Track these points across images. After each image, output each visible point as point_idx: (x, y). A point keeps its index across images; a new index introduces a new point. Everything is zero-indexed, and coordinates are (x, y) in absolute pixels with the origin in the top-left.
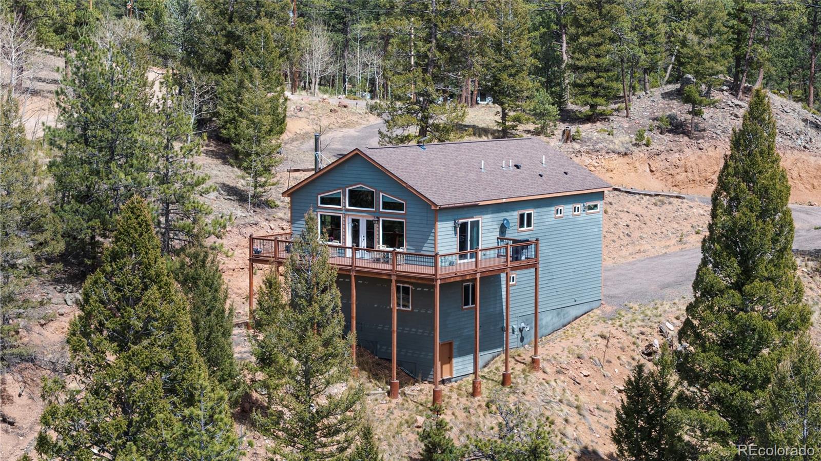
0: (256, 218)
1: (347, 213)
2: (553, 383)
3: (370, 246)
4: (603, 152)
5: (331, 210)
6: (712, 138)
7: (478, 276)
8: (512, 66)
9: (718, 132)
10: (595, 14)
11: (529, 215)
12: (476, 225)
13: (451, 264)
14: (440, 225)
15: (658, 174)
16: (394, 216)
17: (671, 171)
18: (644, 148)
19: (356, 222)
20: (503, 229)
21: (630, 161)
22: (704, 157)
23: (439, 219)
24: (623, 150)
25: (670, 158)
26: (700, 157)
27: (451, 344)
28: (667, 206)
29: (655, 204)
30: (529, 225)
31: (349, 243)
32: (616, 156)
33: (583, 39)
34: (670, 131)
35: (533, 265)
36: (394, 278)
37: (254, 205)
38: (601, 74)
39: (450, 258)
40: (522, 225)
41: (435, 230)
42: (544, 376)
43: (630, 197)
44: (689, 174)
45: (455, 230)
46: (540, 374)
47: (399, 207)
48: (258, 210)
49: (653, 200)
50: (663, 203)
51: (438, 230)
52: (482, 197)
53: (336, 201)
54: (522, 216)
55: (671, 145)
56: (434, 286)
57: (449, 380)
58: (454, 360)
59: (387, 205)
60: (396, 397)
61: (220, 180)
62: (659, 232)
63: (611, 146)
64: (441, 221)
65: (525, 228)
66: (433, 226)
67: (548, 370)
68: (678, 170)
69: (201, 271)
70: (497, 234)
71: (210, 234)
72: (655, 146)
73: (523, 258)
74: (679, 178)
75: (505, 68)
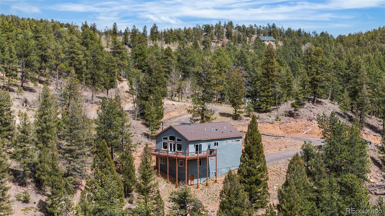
0: (152, 142)
1: (169, 142)
2: (220, 186)
3: (174, 150)
4: (265, 123)
5: (165, 141)
6: (301, 118)
7: (198, 158)
8: (238, 96)
9: (304, 116)
10: (267, 79)
11: (217, 143)
12: (201, 145)
13: (193, 155)
14: (190, 145)
15: (282, 129)
16: (180, 143)
17: (286, 129)
18: (279, 121)
19: (171, 144)
20: (209, 147)
21: (273, 125)
22: (297, 124)
24: (271, 122)
25: (286, 124)
26: (296, 124)
27: (193, 175)
28: (279, 140)
29: (275, 139)
30: (217, 145)
31: (169, 150)
32: (269, 124)
33: (263, 87)
34: (288, 116)
35: (215, 155)
36: (177, 158)
37: (151, 139)
38: (268, 98)
39: (193, 154)
40: (215, 145)
42: (218, 184)
43: (268, 137)
44: (292, 129)
45: (195, 146)
46: (217, 184)
47: (181, 140)
48: (152, 140)
49: (275, 138)
50: (278, 138)
51: (190, 147)
52: (202, 138)
53: (166, 139)
54: (215, 143)
55: (287, 120)
56: (185, 161)
57: (193, 185)
58: (194, 180)
59: (178, 140)
60: (177, 188)
61: (144, 132)
62: (274, 147)
63: (268, 121)
65: (216, 146)
66: (188, 146)
67: (219, 183)
68: (288, 128)
69: (127, 156)
70: (207, 148)
71: (133, 147)
72: (282, 121)
73: (213, 154)
74: (288, 130)
75: (236, 97)
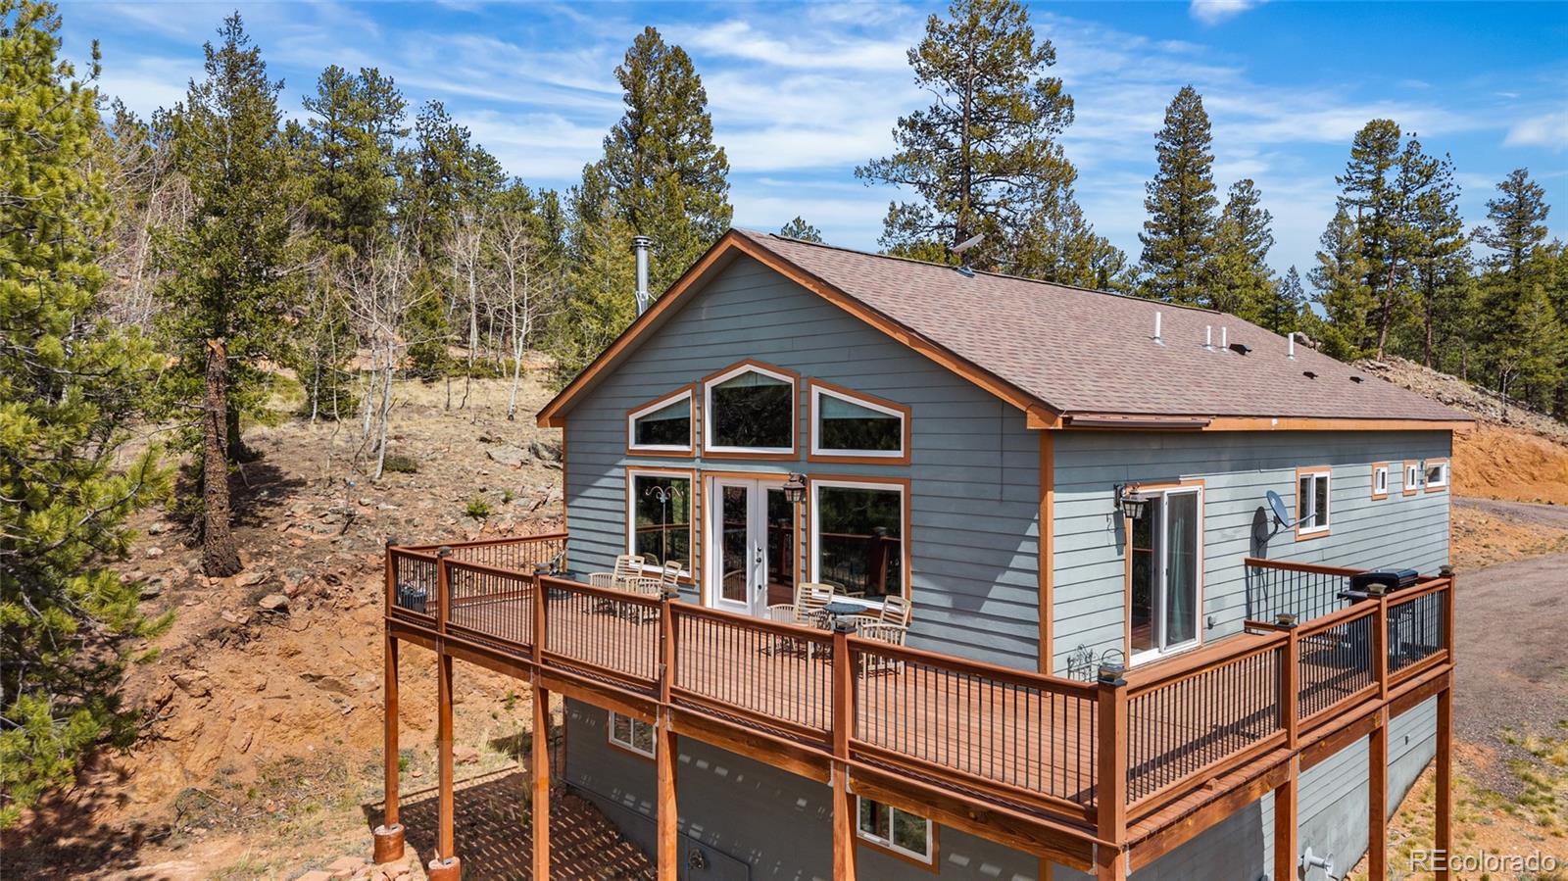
1: (708, 467)
5: (662, 461)
11: (1321, 486)
12: (1186, 507)
14: (1061, 506)
20: (1260, 527)
23: (1058, 476)
30: (1321, 516)
40: (1304, 516)
41: (1043, 526)
45: (1119, 529)
47: (885, 433)
51: (1056, 528)
53: (676, 429)
54: (1304, 487)
59: (838, 432)
64: (1069, 487)
65: (1312, 528)
66: (1034, 508)
70: (1244, 546)
